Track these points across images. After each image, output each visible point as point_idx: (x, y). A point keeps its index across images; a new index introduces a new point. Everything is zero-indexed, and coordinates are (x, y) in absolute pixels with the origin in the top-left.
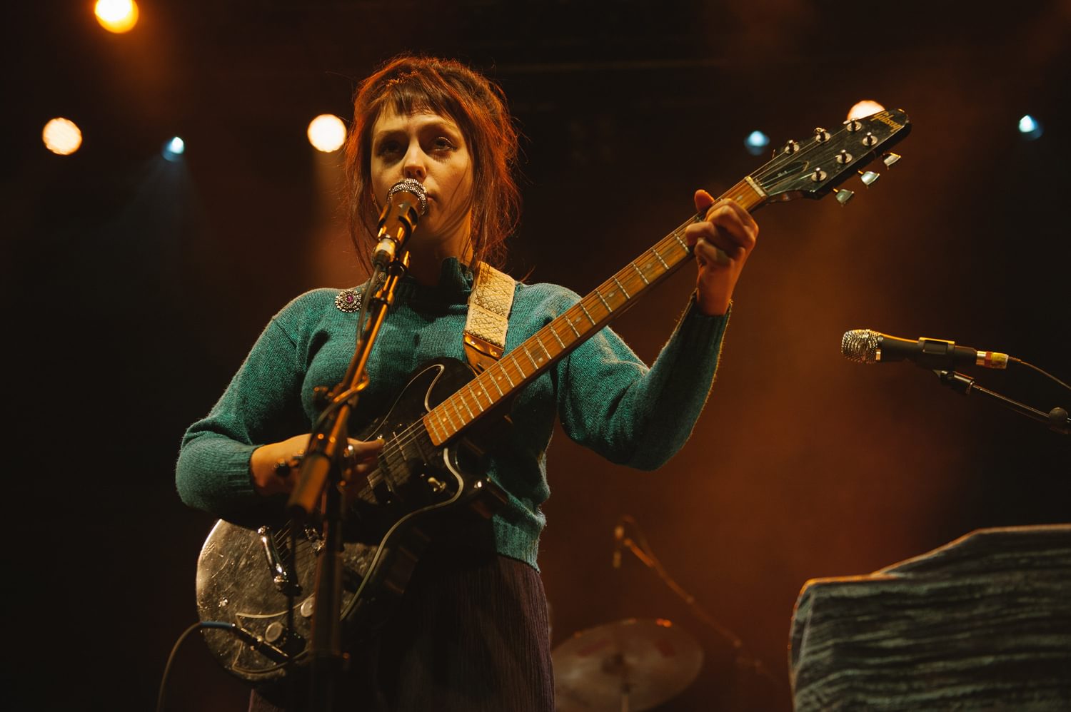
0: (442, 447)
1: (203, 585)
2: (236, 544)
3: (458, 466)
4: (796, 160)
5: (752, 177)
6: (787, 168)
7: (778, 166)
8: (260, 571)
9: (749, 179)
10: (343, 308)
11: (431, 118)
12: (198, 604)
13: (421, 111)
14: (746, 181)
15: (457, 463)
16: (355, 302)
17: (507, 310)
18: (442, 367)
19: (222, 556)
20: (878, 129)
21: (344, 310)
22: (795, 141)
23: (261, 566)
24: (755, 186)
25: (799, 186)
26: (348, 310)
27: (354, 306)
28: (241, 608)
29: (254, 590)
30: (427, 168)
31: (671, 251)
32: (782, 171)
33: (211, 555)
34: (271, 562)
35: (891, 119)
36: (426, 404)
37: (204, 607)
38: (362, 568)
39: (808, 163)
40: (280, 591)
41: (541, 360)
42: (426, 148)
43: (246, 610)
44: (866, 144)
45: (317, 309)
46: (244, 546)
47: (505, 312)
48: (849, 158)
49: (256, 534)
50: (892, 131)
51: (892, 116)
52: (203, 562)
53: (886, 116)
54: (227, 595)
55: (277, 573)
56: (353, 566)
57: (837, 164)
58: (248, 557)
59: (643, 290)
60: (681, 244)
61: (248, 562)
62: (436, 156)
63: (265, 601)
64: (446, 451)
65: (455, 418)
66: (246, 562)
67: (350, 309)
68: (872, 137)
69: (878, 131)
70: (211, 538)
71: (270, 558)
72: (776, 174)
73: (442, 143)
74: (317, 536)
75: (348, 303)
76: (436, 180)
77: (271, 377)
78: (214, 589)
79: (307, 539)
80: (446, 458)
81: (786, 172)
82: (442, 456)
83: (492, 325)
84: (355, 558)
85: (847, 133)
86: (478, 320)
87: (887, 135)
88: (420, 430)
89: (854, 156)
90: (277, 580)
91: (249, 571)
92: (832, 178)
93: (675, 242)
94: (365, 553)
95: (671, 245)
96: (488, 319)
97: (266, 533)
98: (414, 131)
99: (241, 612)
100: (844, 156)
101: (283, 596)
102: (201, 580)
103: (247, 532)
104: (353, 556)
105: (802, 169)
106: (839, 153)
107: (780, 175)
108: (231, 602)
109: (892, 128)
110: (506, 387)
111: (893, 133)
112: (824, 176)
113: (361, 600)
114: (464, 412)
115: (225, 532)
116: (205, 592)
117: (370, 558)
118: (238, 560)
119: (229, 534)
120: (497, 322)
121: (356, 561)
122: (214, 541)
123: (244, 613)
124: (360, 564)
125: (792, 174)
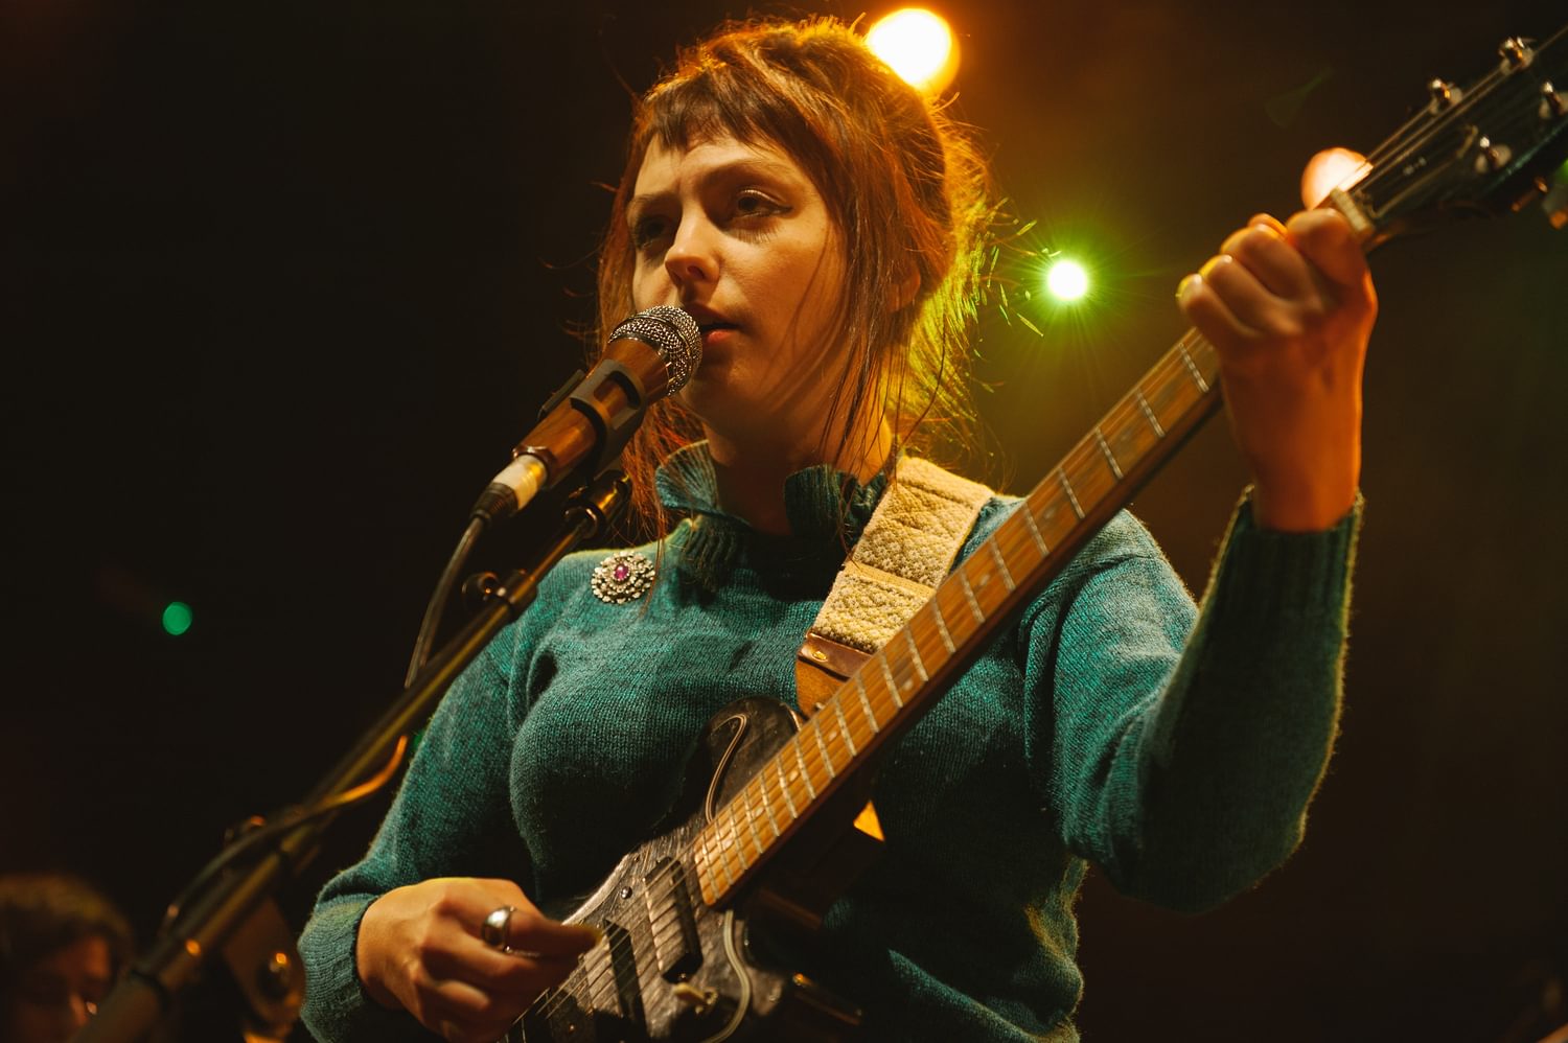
0: (720, 908)
4: (1448, 127)
7: (1407, 147)
10: (605, 593)
11: (723, 153)
13: (708, 138)
16: (632, 579)
17: (938, 568)
18: (744, 721)
21: (607, 599)
22: (1445, 81)
24: (1348, 207)
25: (1448, 192)
26: (615, 598)
27: (628, 588)
30: (721, 261)
31: (1173, 390)
32: (1413, 160)
36: (707, 808)
39: (1475, 131)
41: (908, 685)
42: (722, 218)
45: (554, 600)
47: (935, 573)
57: (1539, 121)
59: (1110, 494)
60: (1192, 372)
62: (744, 232)
64: (729, 915)
65: (745, 838)
67: (621, 596)
72: (1398, 169)
73: (750, 203)
75: (616, 583)
76: (740, 284)
77: (464, 761)
80: (727, 933)
81: (1422, 161)
82: (722, 929)
83: (887, 609)
86: (850, 601)
93: (1181, 368)
95: (1173, 376)
96: (877, 596)
98: (688, 186)
107: (1408, 170)
110: (841, 755)
112: (1503, 157)
120: (902, 601)
125: (1435, 162)
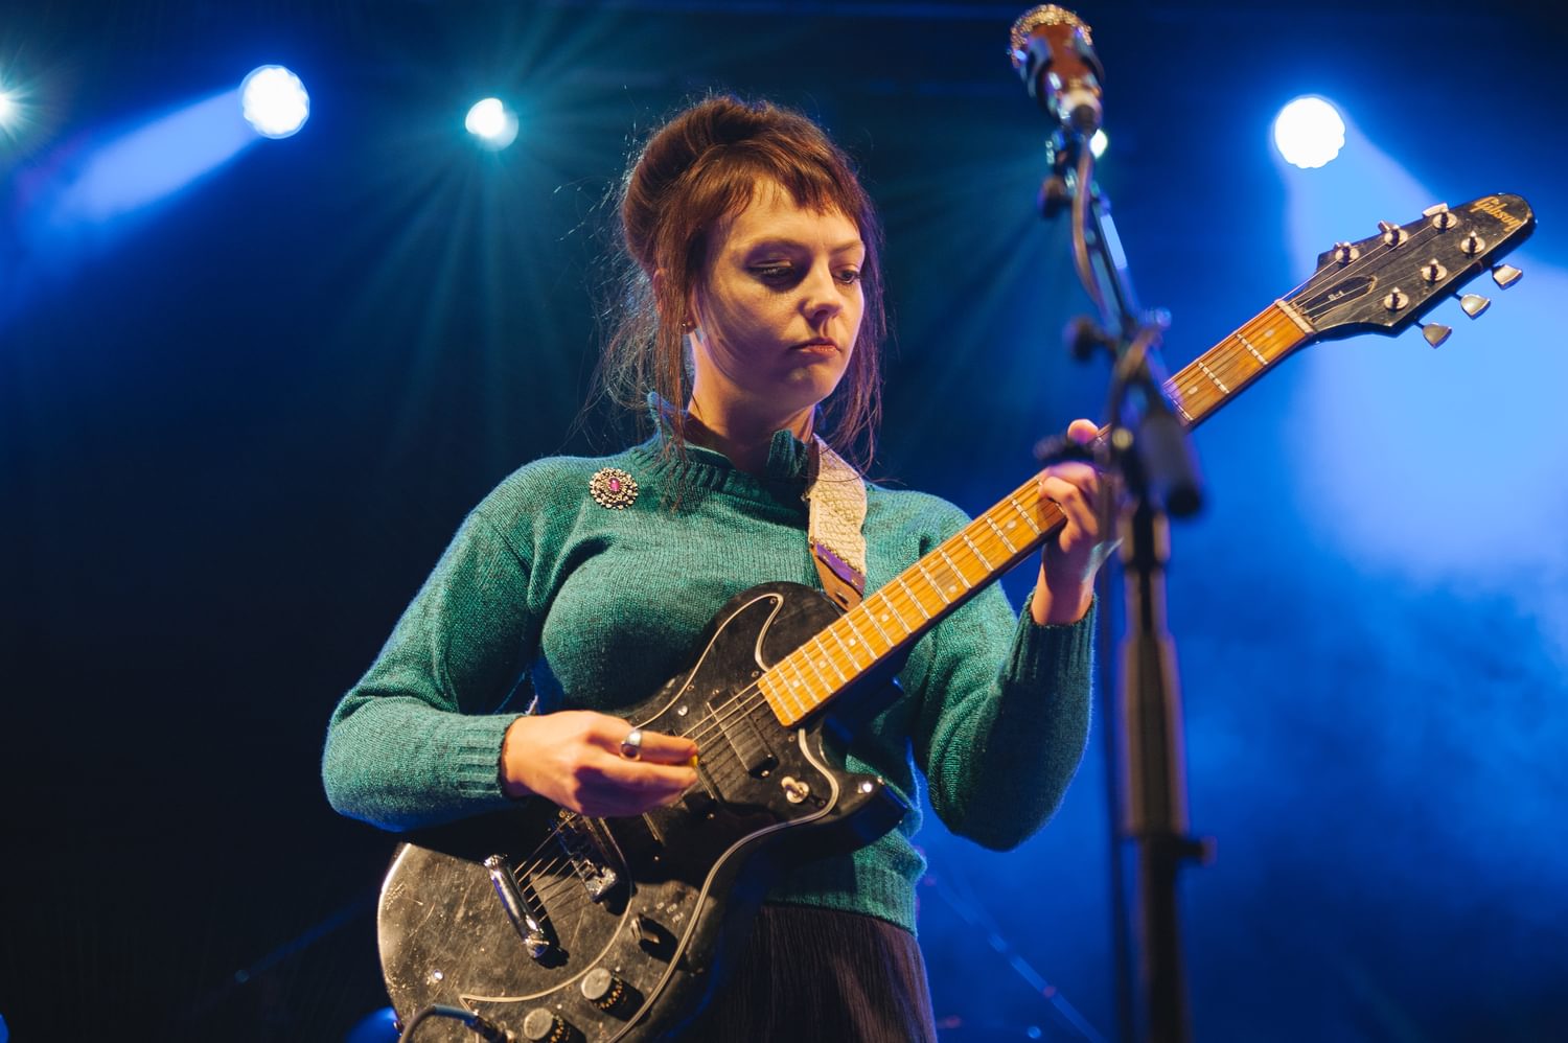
0: (794, 728)
1: (393, 950)
2: (443, 884)
3: (824, 758)
4: (1356, 273)
5: (1286, 300)
6: (1345, 286)
7: (1329, 283)
8: (493, 928)
9: (1281, 303)
10: (606, 501)
12: (387, 980)
14: (1278, 307)
15: (822, 753)
16: (624, 490)
18: (780, 599)
19: (421, 904)
20: (1483, 225)
21: (609, 506)
23: (495, 918)
24: (1294, 315)
25: (1364, 316)
26: (615, 505)
28: (467, 988)
29: (487, 958)
32: (1335, 291)
33: (400, 902)
34: (515, 912)
35: (1504, 209)
36: (758, 658)
37: (400, 984)
38: (677, 922)
39: (1376, 279)
40: (534, 959)
43: (477, 990)
44: (1466, 251)
46: (458, 887)
48: (1442, 273)
49: (483, 869)
50: (1507, 230)
51: (1505, 205)
52: (387, 913)
53: (1495, 206)
54: (438, 964)
55: (529, 931)
56: (660, 918)
57: (1422, 281)
58: (469, 904)
61: (471, 914)
63: (510, 974)
64: (802, 733)
65: (814, 682)
66: (466, 913)
67: (619, 503)
68: (1477, 239)
69: (1484, 230)
70: (397, 873)
71: (513, 906)
72: (1324, 297)
74: (594, 870)
75: (613, 493)
78: (414, 957)
79: (576, 875)
80: (803, 745)
81: (1341, 293)
82: (796, 742)
84: (662, 905)
85: (1433, 231)
86: (829, 525)
87: (1499, 237)
88: (754, 701)
89: (1450, 269)
90: (529, 941)
91: (474, 926)
92: (1418, 304)
94: (679, 897)
97: (501, 866)
99: (468, 993)
100: (1434, 269)
101: (540, 967)
102: (387, 943)
103: (459, 864)
104: (658, 902)
105: (1365, 290)
106: (1425, 263)
107: (1332, 298)
108: (447, 976)
109: (1507, 225)
110: (898, 632)
111: (1509, 232)
112: (1404, 301)
113: (678, 973)
114: (828, 672)
115: (421, 865)
116: (399, 960)
117: (688, 905)
118: (451, 908)
119: (428, 868)
121: (664, 909)
122: (401, 878)
123: (473, 994)
124: (672, 915)
125: (1352, 296)
